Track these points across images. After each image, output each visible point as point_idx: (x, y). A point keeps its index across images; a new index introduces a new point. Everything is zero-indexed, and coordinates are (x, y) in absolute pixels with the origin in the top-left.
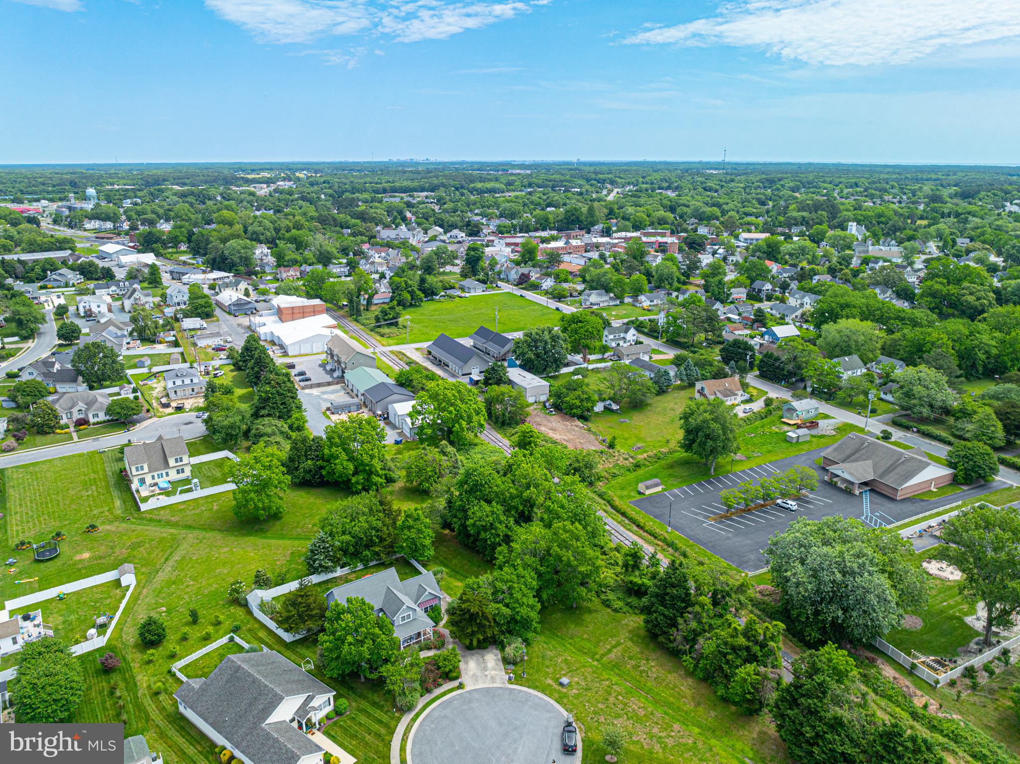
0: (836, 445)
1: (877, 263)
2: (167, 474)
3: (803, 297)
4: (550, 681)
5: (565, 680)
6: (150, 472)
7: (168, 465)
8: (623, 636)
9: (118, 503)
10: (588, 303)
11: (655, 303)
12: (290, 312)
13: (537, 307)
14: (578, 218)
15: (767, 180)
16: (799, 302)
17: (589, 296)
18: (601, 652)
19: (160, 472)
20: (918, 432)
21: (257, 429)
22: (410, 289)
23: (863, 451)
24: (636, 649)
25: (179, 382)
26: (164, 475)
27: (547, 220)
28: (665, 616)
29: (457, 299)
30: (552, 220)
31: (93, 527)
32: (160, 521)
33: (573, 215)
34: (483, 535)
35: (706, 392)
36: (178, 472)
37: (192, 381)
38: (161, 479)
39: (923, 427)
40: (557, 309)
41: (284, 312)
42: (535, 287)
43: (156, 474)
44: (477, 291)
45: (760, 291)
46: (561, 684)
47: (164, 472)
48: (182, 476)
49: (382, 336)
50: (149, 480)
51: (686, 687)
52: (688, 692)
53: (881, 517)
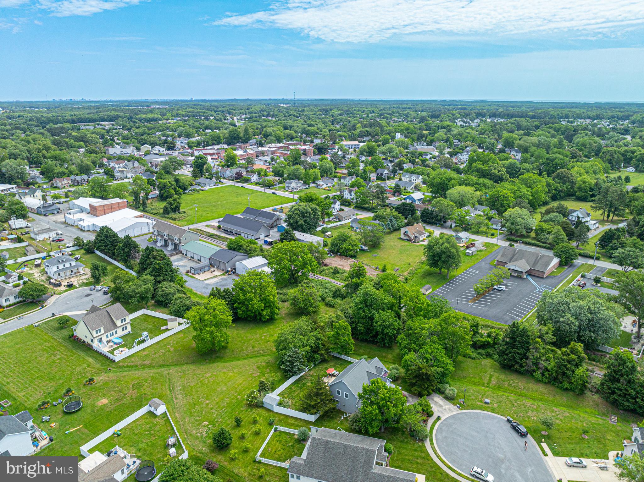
0: (501, 254)
1: (427, 155)
2: (116, 333)
3: (411, 176)
4: (479, 403)
5: (488, 400)
6: (105, 333)
7: (116, 325)
8: (490, 371)
9: (91, 360)
10: (290, 188)
11: (329, 185)
12: (102, 208)
13: (259, 193)
14: (238, 136)
15: (324, 110)
16: (408, 179)
17: (291, 183)
18: (486, 382)
19: (111, 332)
20: (523, 242)
21: (163, 291)
22: (173, 187)
23: (517, 255)
24: (502, 376)
25: (61, 267)
26: (114, 333)
27: (219, 138)
28: (518, 353)
29: (201, 192)
30: (222, 138)
31: (91, 380)
32: (136, 366)
33: (235, 134)
34: (386, 331)
35: (409, 233)
36: (123, 330)
37: (71, 264)
38: (112, 337)
39: (525, 240)
40: (274, 193)
41: (98, 209)
42: (247, 181)
43: (109, 334)
44: (210, 186)
45: (382, 174)
46: (486, 403)
47: (114, 331)
48: (126, 332)
49: (174, 219)
50: (105, 339)
51: (541, 388)
52: (545, 391)
53: (545, 287)
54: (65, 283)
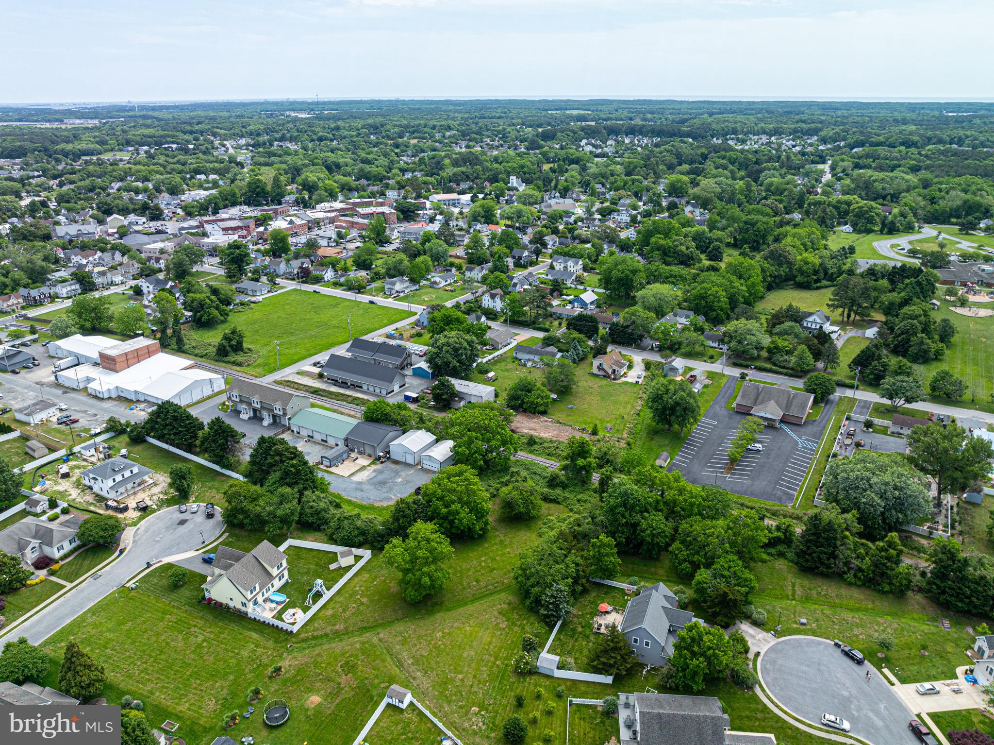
0: (740, 394)
2: (273, 586)
3: (566, 262)
4: (795, 626)
5: (804, 621)
6: (260, 590)
7: (271, 575)
8: (790, 578)
9: (255, 635)
10: (393, 292)
11: (449, 282)
12: (124, 358)
13: (347, 303)
14: (263, 189)
15: (371, 126)
16: (562, 265)
17: (394, 284)
18: (790, 593)
19: (267, 587)
20: (756, 368)
21: (312, 507)
23: (762, 394)
24: (806, 583)
25: (119, 478)
27: (234, 195)
29: (252, 305)
30: (238, 195)
31: (278, 670)
32: (326, 635)
33: (257, 187)
35: (605, 367)
36: (280, 580)
37: (132, 472)
38: (269, 593)
39: (758, 364)
40: (371, 302)
41: (118, 360)
42: (318, 280)
43: (264, 590)
44: (262, 294)
45: (520, 258)
46: (803, 624)
47: (270, 585)
48: (283, 581)
49: (239, 364)
50: (260, 599)
51: (856, 595)
52: (862, 597)
53: (807, 440)
54: (132, 504)
